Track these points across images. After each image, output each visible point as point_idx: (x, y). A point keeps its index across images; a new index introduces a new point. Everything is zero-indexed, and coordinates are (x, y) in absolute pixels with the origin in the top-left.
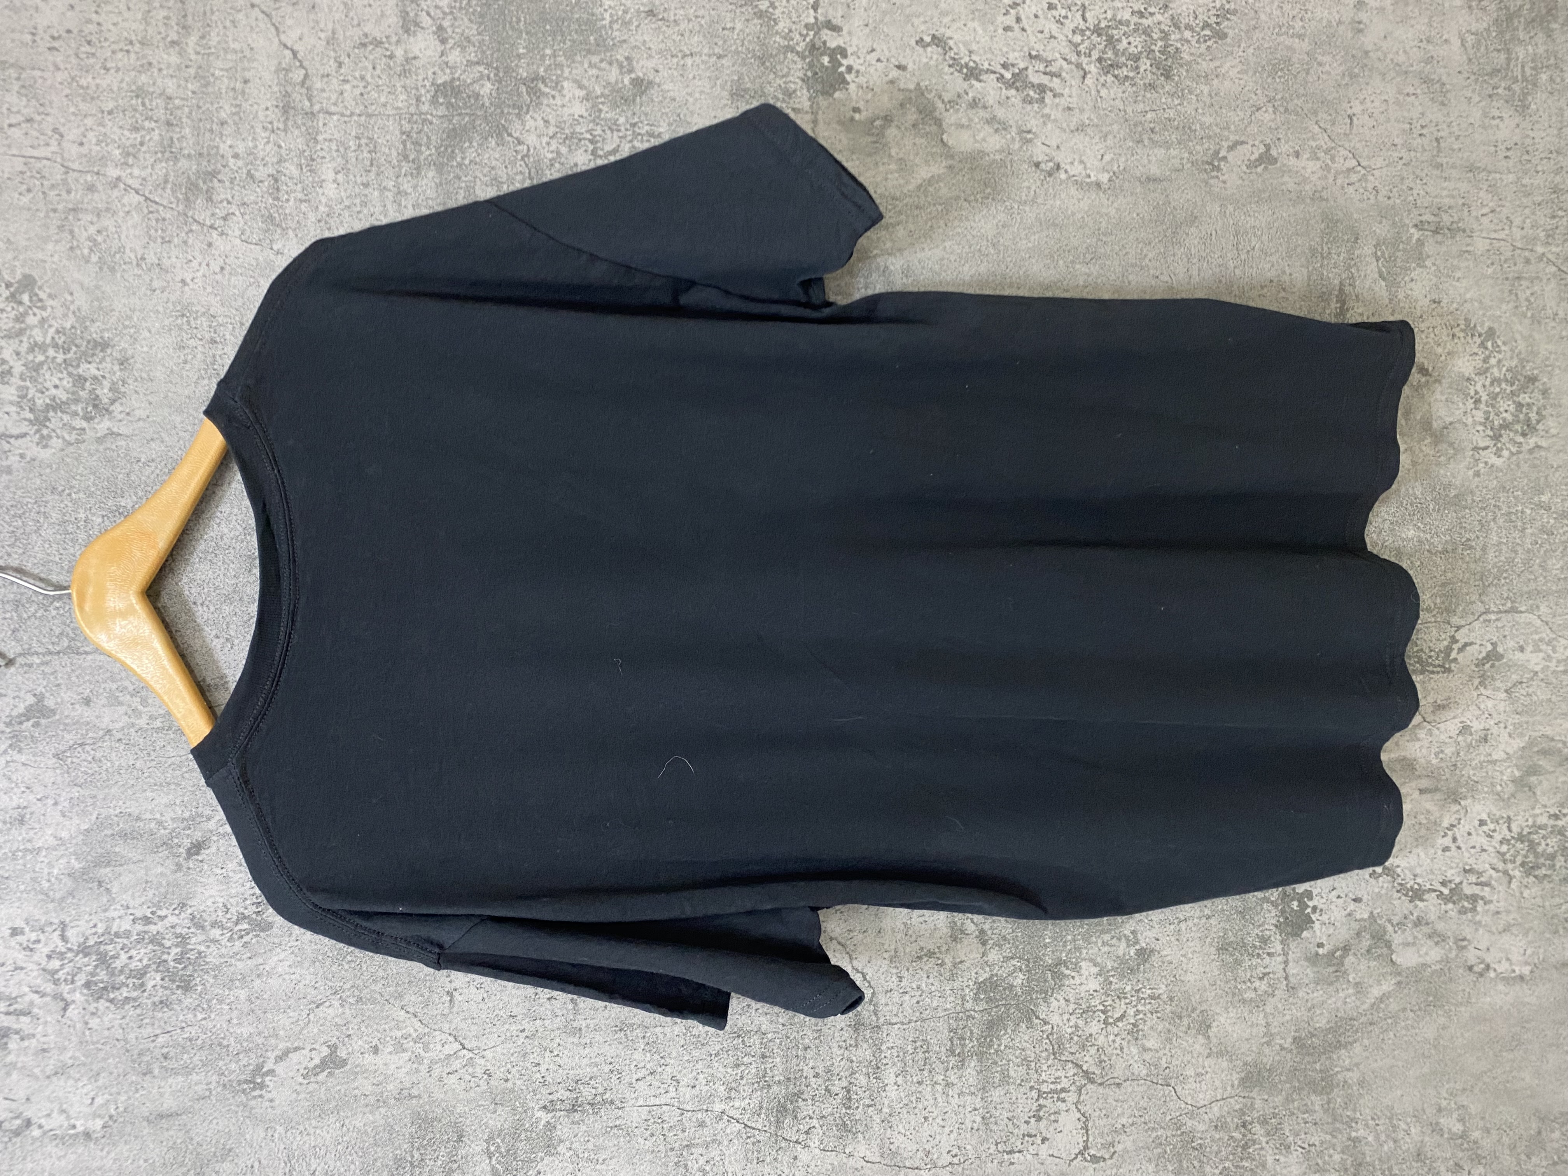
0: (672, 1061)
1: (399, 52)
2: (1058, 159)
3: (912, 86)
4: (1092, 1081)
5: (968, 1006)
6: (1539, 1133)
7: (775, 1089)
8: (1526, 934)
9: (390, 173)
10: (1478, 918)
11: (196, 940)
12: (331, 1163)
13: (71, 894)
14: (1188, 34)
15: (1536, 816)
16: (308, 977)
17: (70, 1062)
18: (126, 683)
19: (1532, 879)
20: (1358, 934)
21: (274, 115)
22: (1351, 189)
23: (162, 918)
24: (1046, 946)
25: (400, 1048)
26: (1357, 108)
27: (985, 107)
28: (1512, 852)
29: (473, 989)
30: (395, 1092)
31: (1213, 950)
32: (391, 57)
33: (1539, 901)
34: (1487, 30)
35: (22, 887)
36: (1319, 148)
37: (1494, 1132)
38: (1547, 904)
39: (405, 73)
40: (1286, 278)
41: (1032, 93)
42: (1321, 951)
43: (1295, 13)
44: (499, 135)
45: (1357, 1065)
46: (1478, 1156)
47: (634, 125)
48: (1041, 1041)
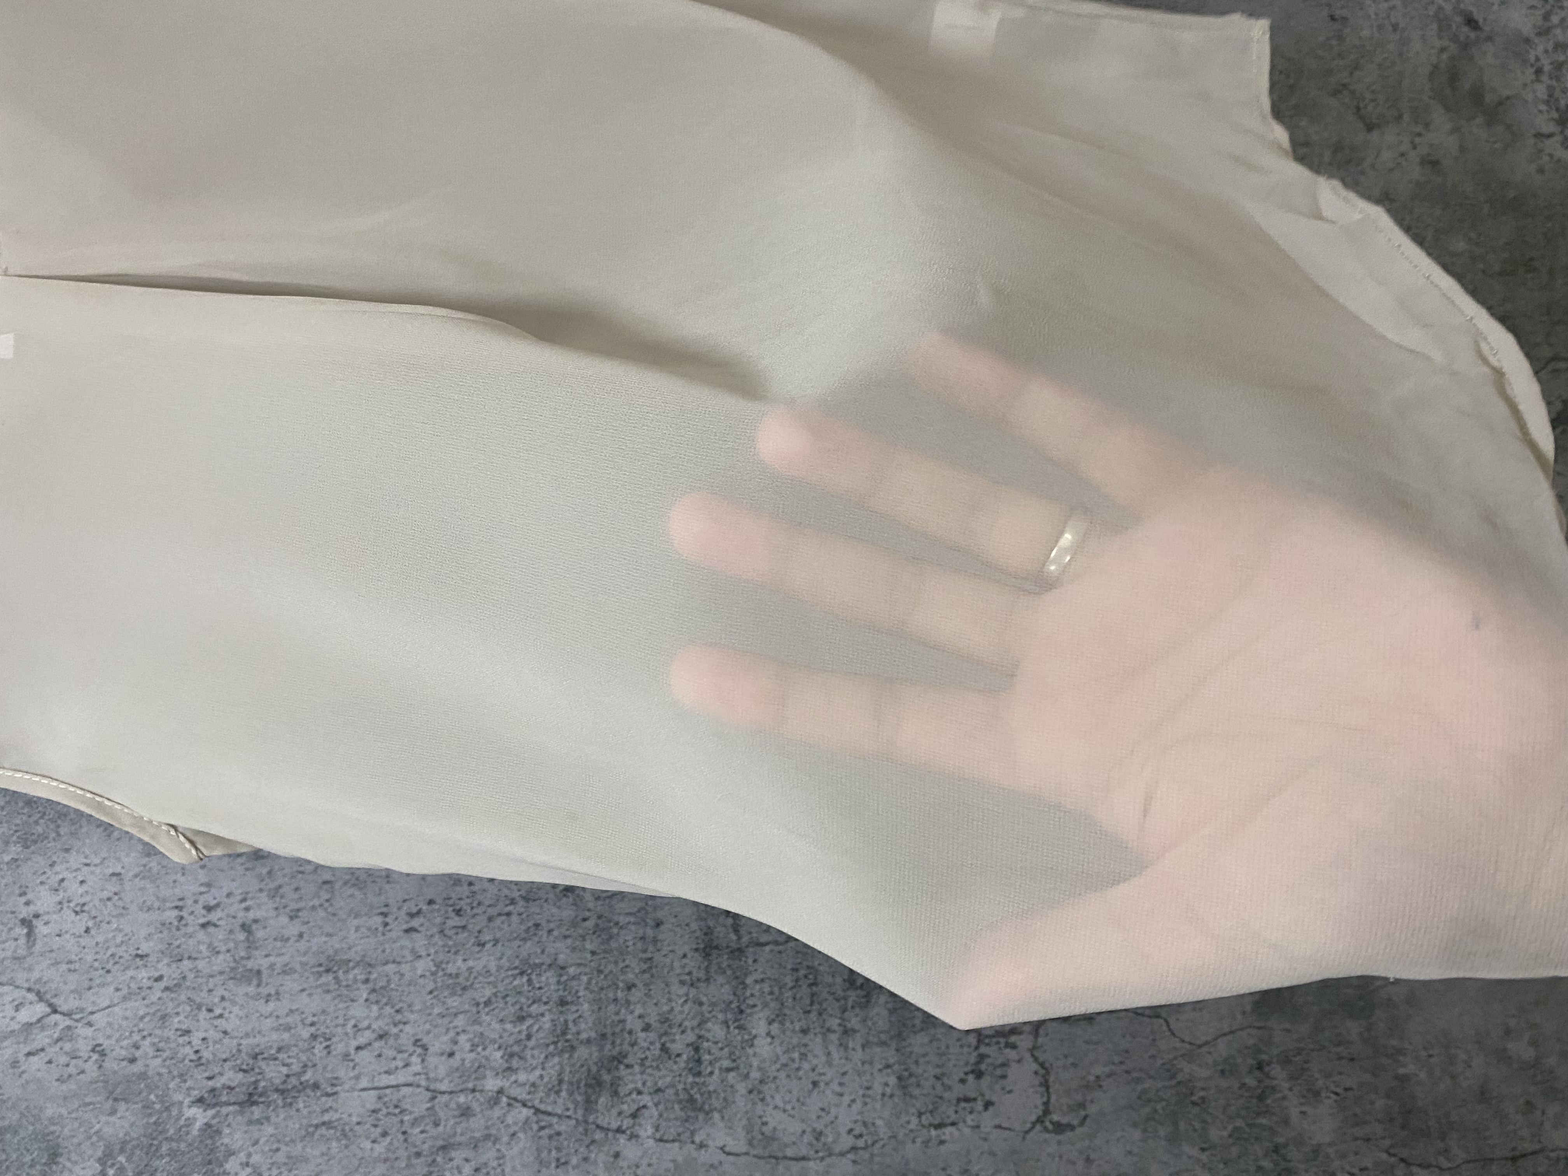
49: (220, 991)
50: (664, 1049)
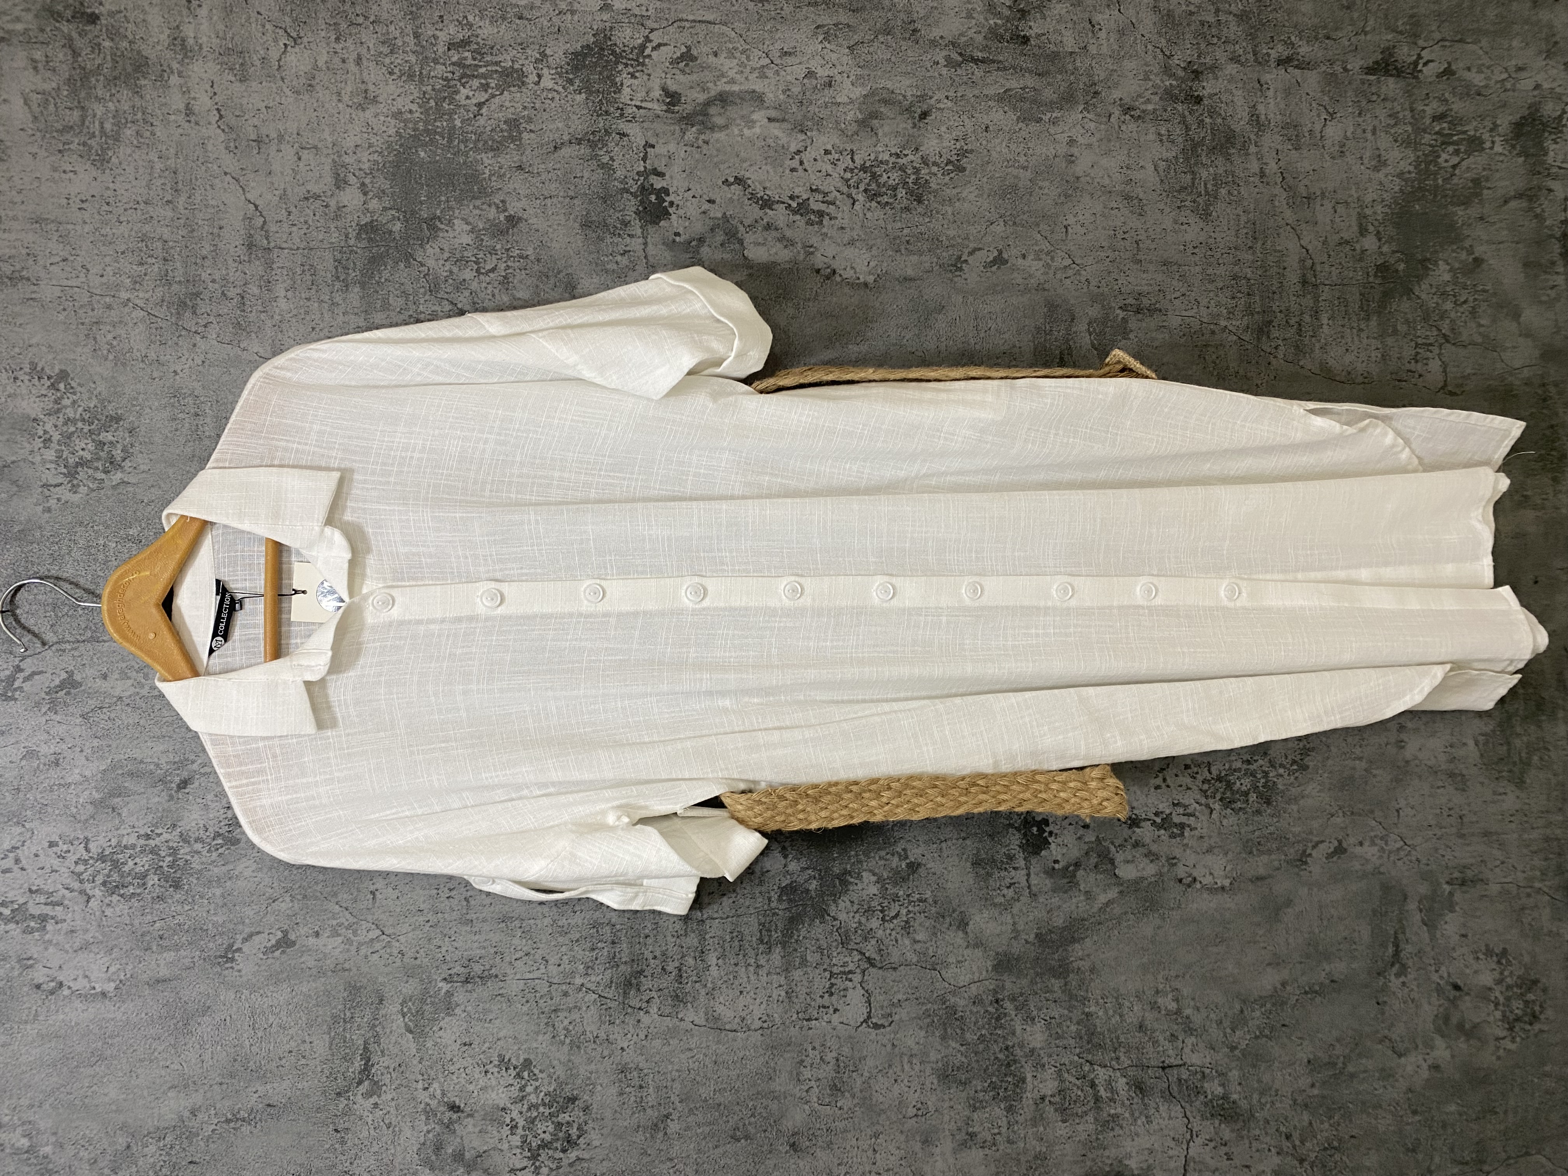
0: (541, 946)
1: (333, 203)
2: (834, 266)
3: (719, 215)
4: (873, 965)
5: (773, 905)
6: (1242, 1011)
7: (622, 968)
8: (1226, 854)
9: (326, 290)
10: (1185, 841)
11: (184, 850)
12: (285, 1018)
13: (92, 817)
14: (935, 169)
15: (1231, 762)
16: (267, 879)
17: (92, 940)
18: (134, 663)
19: (1229, 811)
20: (1086, 853)
21: (241, 251)
22: (1068, 281)
23: (159, 835)
24: (834, 860)
25: (335, 934)
26: (1071, 220)
27: (777, 229)
28: (1212, 790)
29: (390, 890)
30: (332, 966)
31: (969, 864)
32: (326, 206)
33: (1236, 828)
34: (1176, 158)
35: (57, 812)
36: (1041, 251)
37: (1202, 1010)
38: (1243, 831)
39: (337, 217)
40: (1017, 350)
41: (812, 217)
42: (1057, 866)
43: (1019, 150)
44: (407, 260)
45: (1088, 955)
46: (1190, 1029)
47: (507, 250)
48: (832, 933)
49: (455, 929)
50: (663, 969)
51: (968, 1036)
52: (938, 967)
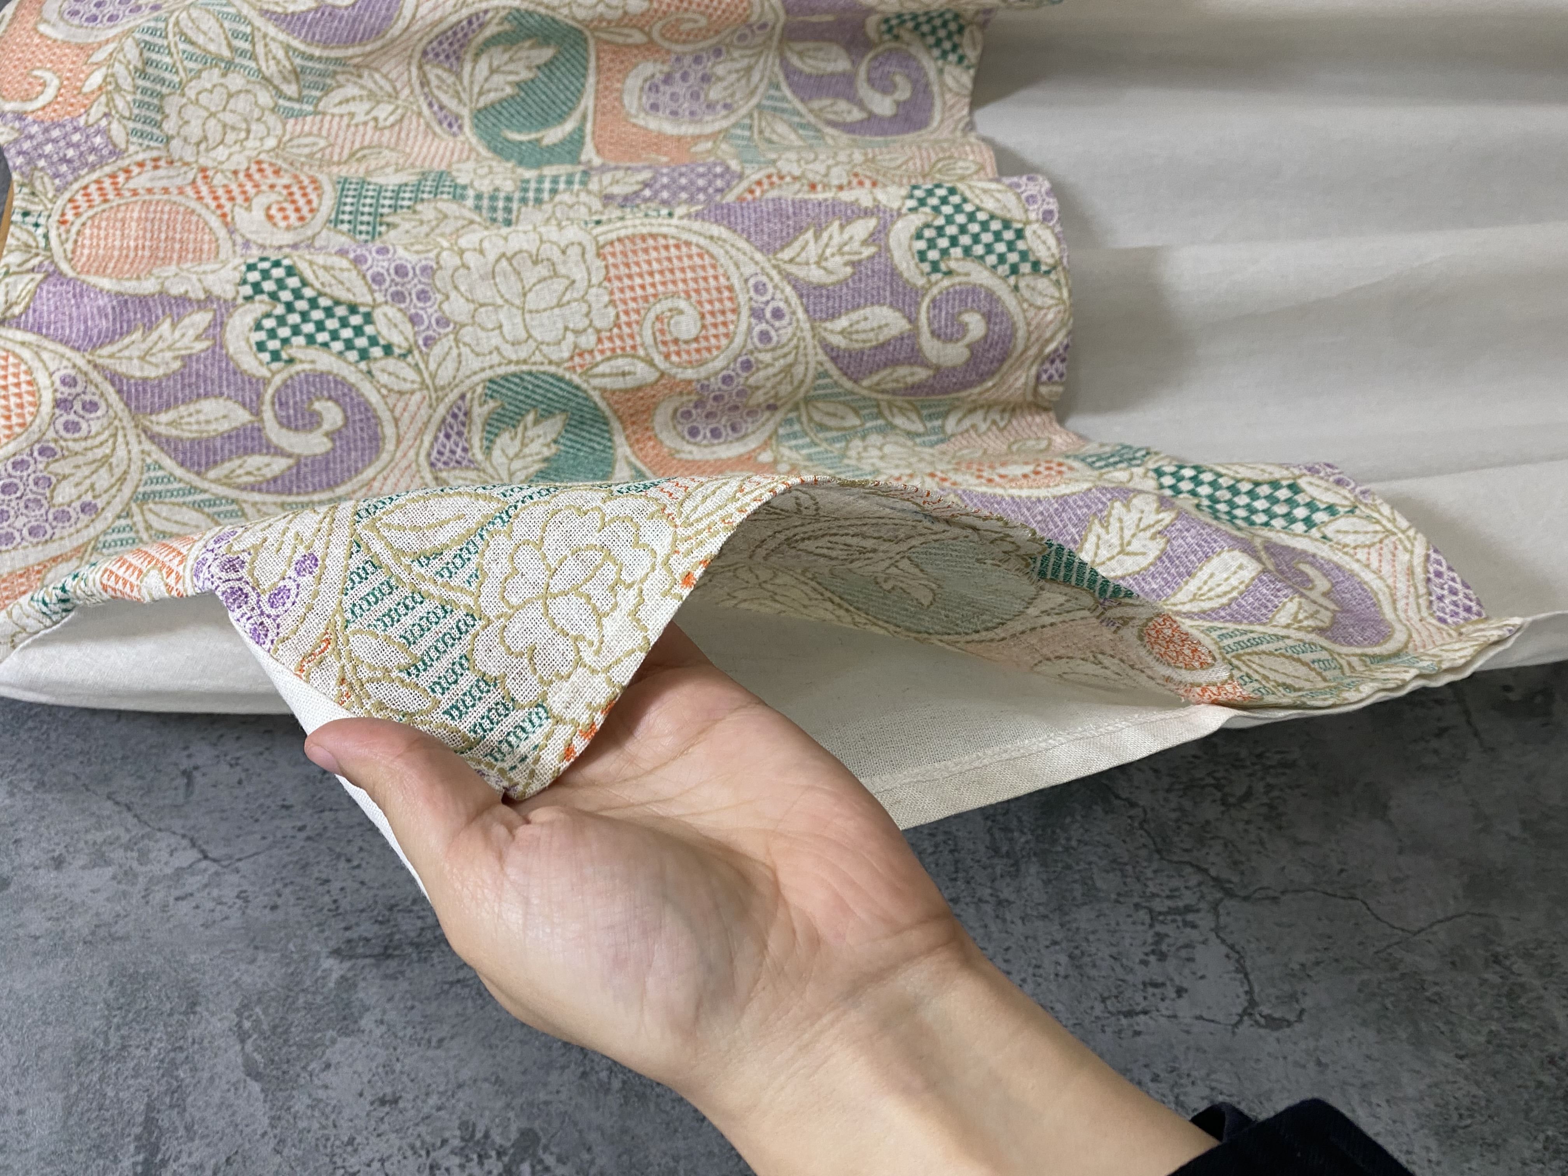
51: (1464, 1035)
52: (1359, 893)
